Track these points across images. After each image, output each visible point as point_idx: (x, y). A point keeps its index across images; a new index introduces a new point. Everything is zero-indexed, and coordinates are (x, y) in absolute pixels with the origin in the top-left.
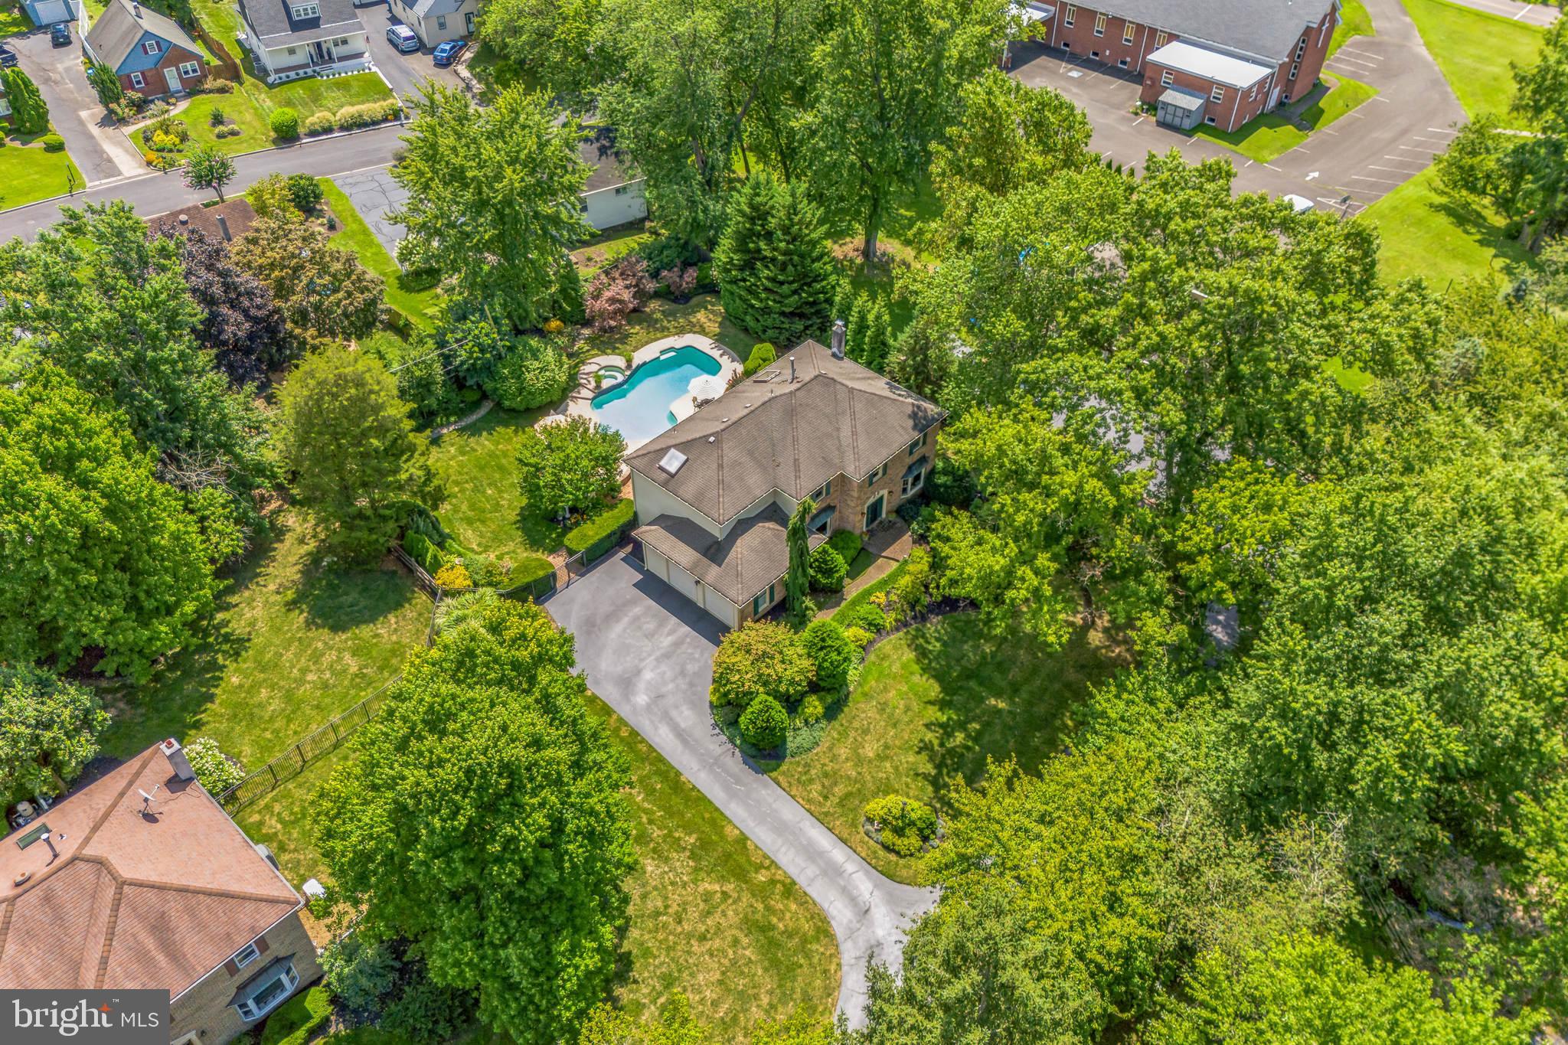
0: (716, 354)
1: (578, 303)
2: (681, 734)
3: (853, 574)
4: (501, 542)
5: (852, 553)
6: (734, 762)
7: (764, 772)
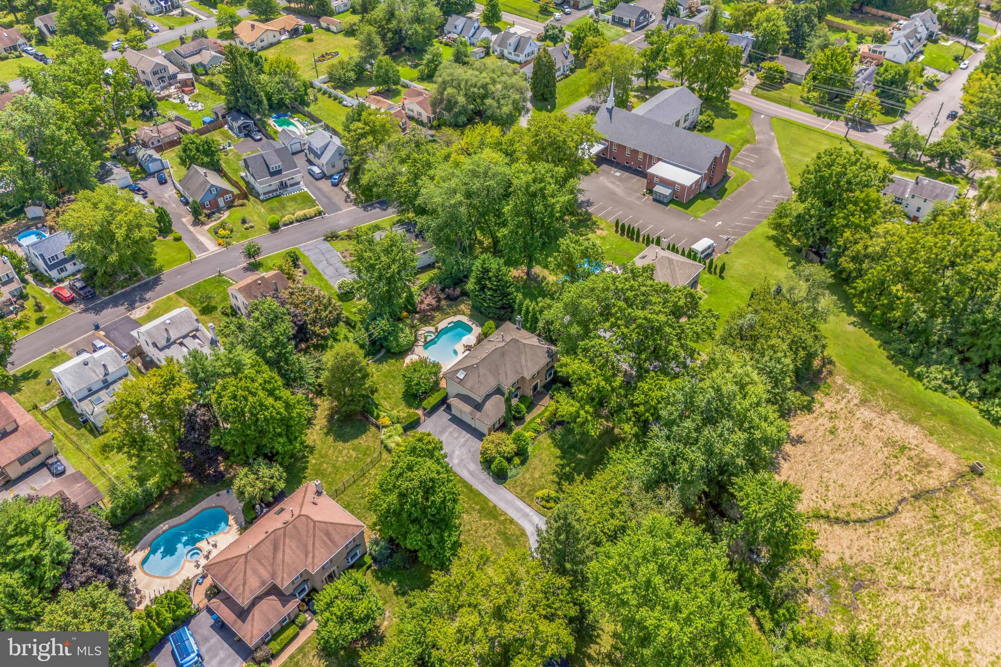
0: (470, 323)
1: (413, 305)
2: (471, 473)
3: (528, 412)
4: (398, 406)
5: (528, 404)
6: (490, 481)
7: (501, 484)
